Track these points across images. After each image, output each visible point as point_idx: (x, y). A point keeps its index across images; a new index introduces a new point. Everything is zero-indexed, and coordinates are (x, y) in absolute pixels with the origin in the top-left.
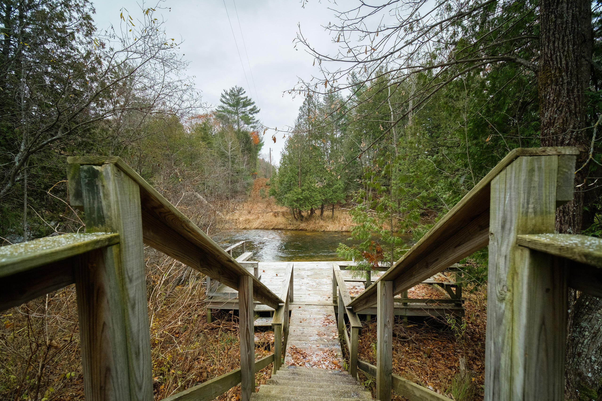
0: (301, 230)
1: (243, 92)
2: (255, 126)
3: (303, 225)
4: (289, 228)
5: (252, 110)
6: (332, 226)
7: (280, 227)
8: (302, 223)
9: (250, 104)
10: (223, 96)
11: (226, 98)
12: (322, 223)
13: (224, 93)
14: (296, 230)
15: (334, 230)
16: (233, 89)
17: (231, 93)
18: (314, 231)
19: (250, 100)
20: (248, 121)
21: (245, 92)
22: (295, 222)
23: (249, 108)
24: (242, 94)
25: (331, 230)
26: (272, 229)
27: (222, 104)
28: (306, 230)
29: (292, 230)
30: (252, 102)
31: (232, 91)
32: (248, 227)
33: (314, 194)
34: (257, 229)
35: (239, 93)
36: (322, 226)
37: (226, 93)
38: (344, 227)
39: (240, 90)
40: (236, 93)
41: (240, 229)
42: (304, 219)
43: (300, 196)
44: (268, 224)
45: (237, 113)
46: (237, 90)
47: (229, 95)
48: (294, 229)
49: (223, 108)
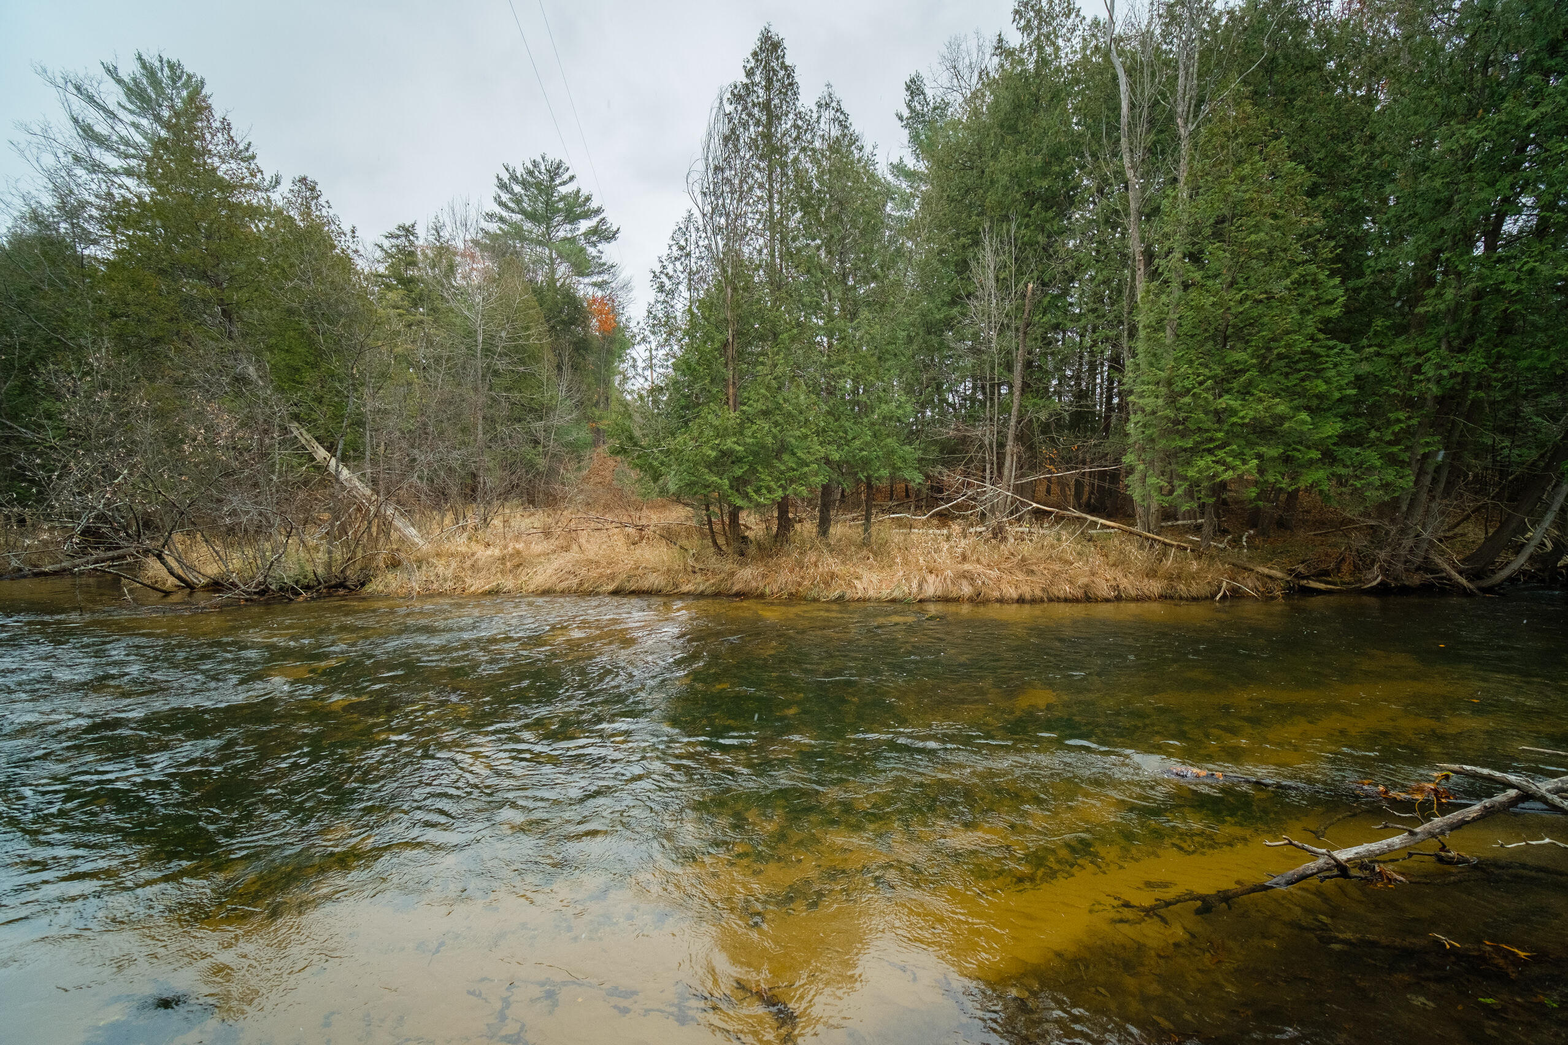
0: (738, 594)
1: (566, 177)
2: (605, 283)
3: (747, 576)
4: (685, 588)
5: (594, 231)
6: (875, 578)
7: (645, 584)
8: (743, 565)
9: (587, 215)
10: (503, 186)
11: (511, 192)
12: (831, 564)
13: (505, 177)
14: (717, 595)
15: (885, 593)
16: (535, 164)
17: (530, 179)
18: (794, 598)
19: (588, 199)
20: (582, 266)
21: (572, 178)
22: (713, 562)
23: (584, 225)
24: (564, 183)
25: (871, 593)
26: (615, 593)
27: (498, 210)
28: (762, 596)
29: (702, 595)
30: (594, 205)
31: (531, 173)
32: (509, 583)
33: (792, 435)
34: (545, 593)
35: (552, 179)
36: (833, 576)
37: (514, 178)
38: (931, 578)
39: (555, 170)
40: (545, 177)
41: (474, 595)
42: (752, 550)
43: (730, 443)
44: (594, 574)
45: (545, 241)
46: (548, 171)
47: (524, 184)
48: (708, 591)
49: (502, 219)
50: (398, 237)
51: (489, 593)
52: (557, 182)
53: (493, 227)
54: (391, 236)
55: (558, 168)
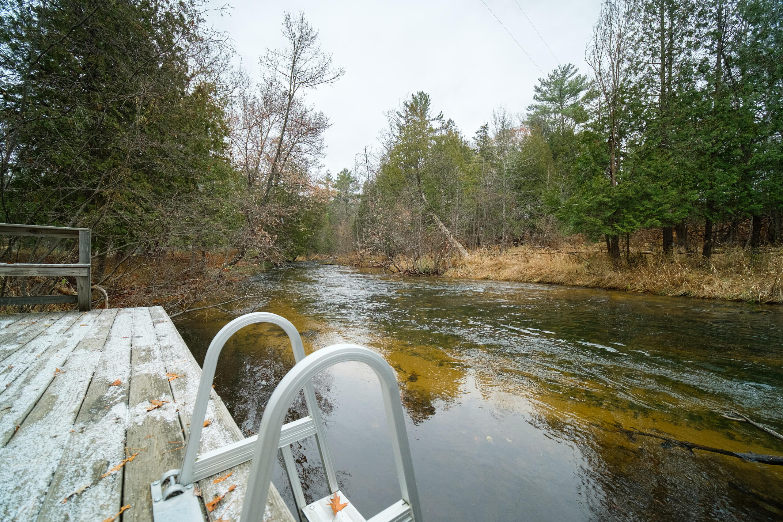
1: (573, 71)
5: (588, 95)
9: (584, 88)
10: (537, 90)
11: (542, 91)
16: (555, 72)
17: (551, 80)
19: (584, 79)
21: (576, 71)
24: (571, 75)
26: (539, 282)
27: (535, 102)
30: (587, 81)
35: (564, 76)
37: (544, 84)
39: (566, 70)
40: (560, 76)
45: (559, 110)
46: (562, 72)
47: (548, 85)
48: (591, 285)
49: (536, 107)
50: (481, 131)
51: (484, 279)
52: (567, 76)
53: (532, 112)
54: (479, 132)
55: (568, 68)
